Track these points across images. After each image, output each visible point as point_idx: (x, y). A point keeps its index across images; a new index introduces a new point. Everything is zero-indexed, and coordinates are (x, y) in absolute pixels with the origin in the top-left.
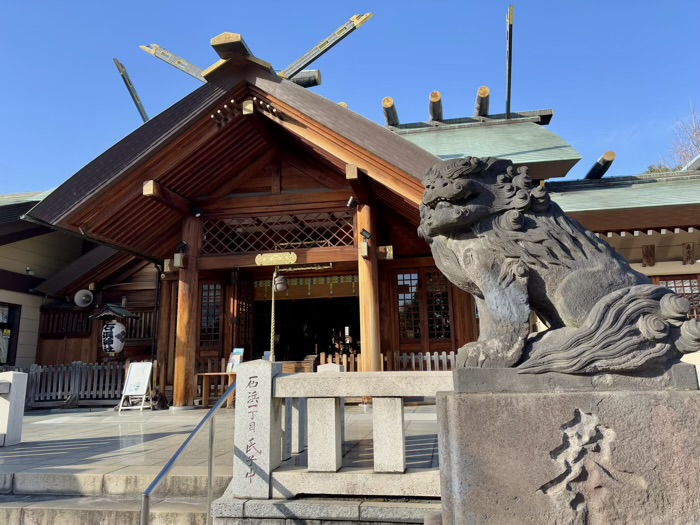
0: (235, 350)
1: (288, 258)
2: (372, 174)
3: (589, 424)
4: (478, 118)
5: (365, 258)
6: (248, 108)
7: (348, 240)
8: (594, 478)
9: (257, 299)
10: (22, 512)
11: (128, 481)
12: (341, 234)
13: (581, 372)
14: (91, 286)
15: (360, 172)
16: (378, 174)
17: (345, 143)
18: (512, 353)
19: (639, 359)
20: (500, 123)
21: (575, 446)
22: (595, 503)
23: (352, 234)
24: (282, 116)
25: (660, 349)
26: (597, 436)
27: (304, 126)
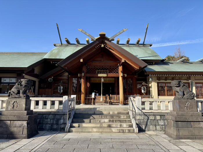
0: (93, 93)
1: (105, 75)
2: (127, 61)
3: (188, 103)
4: (136, 44)
5: (121, 76)
6: (103, 46)
7: (117, 72)
8: (188, 106)
9: (91, 82)
10: (102, 116)
11: (113, 112)
12: (116, 71)
13: (187, 99)
14: (52, 77)
15: (125, 61)
16: (128, 61)
17: (122, 55)
18: (182, 97)
19: (191, 98)
20: (142, 46)
21: (187, 104)
22: (188, 108)
23: (118, 71)
24: (109, 48)
25: (193, 97)
26: (188, 104)
27: (114, 51)
